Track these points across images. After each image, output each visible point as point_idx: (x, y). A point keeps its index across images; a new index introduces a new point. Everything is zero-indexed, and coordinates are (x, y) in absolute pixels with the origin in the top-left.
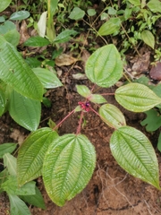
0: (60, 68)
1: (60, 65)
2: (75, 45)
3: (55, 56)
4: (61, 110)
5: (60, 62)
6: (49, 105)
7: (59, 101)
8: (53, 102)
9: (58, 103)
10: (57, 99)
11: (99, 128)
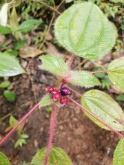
0: (25, 60)
1: (24, 57)
2: (39, 38)
3: (19, 47)
4: (27, 104)
5: (25, 54)
6: (13, 99)
7: (25, 93)
8: (18, 95)
9: (23, 96)
10: (22, 91)
11: (68, 120)
